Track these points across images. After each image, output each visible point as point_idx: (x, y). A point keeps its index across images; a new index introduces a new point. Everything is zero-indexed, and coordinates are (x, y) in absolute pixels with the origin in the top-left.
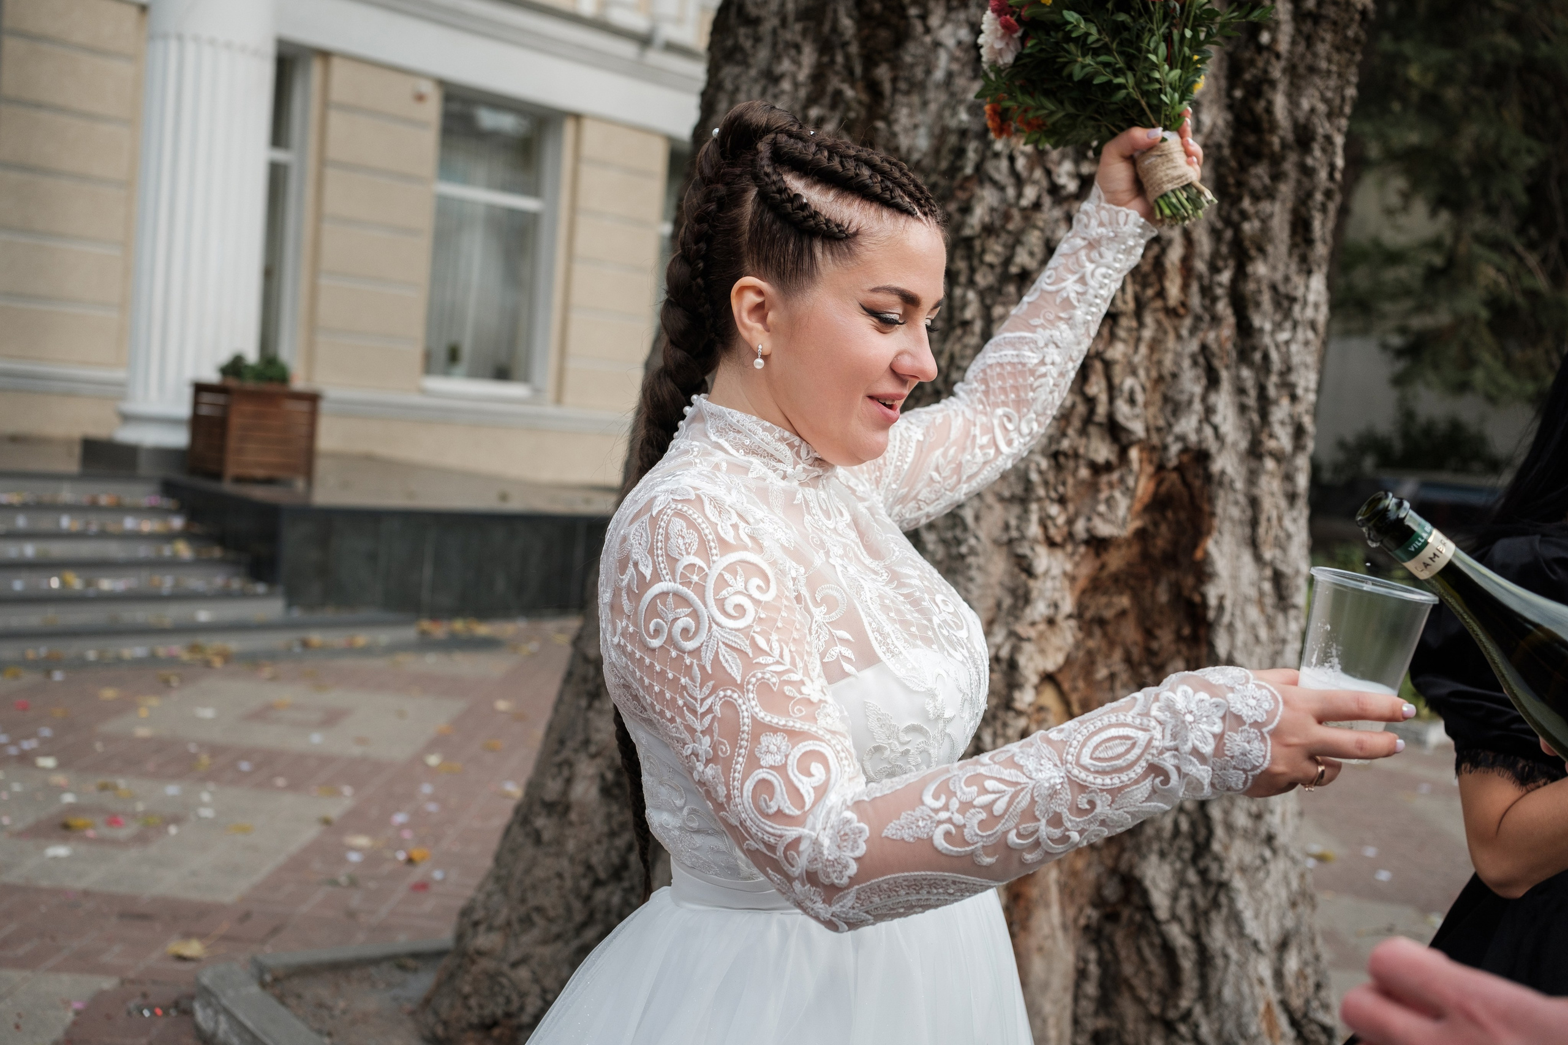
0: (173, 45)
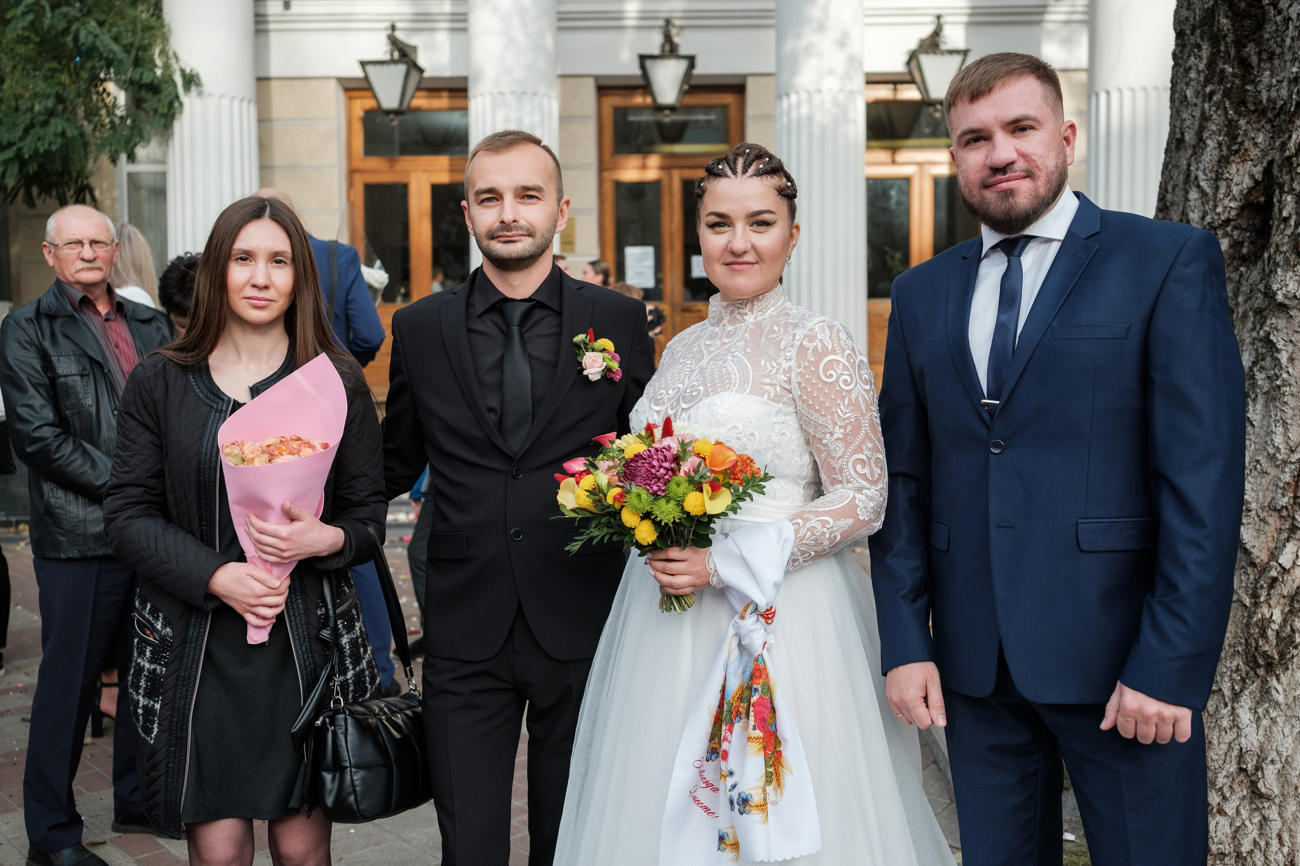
0: (1103, 97)
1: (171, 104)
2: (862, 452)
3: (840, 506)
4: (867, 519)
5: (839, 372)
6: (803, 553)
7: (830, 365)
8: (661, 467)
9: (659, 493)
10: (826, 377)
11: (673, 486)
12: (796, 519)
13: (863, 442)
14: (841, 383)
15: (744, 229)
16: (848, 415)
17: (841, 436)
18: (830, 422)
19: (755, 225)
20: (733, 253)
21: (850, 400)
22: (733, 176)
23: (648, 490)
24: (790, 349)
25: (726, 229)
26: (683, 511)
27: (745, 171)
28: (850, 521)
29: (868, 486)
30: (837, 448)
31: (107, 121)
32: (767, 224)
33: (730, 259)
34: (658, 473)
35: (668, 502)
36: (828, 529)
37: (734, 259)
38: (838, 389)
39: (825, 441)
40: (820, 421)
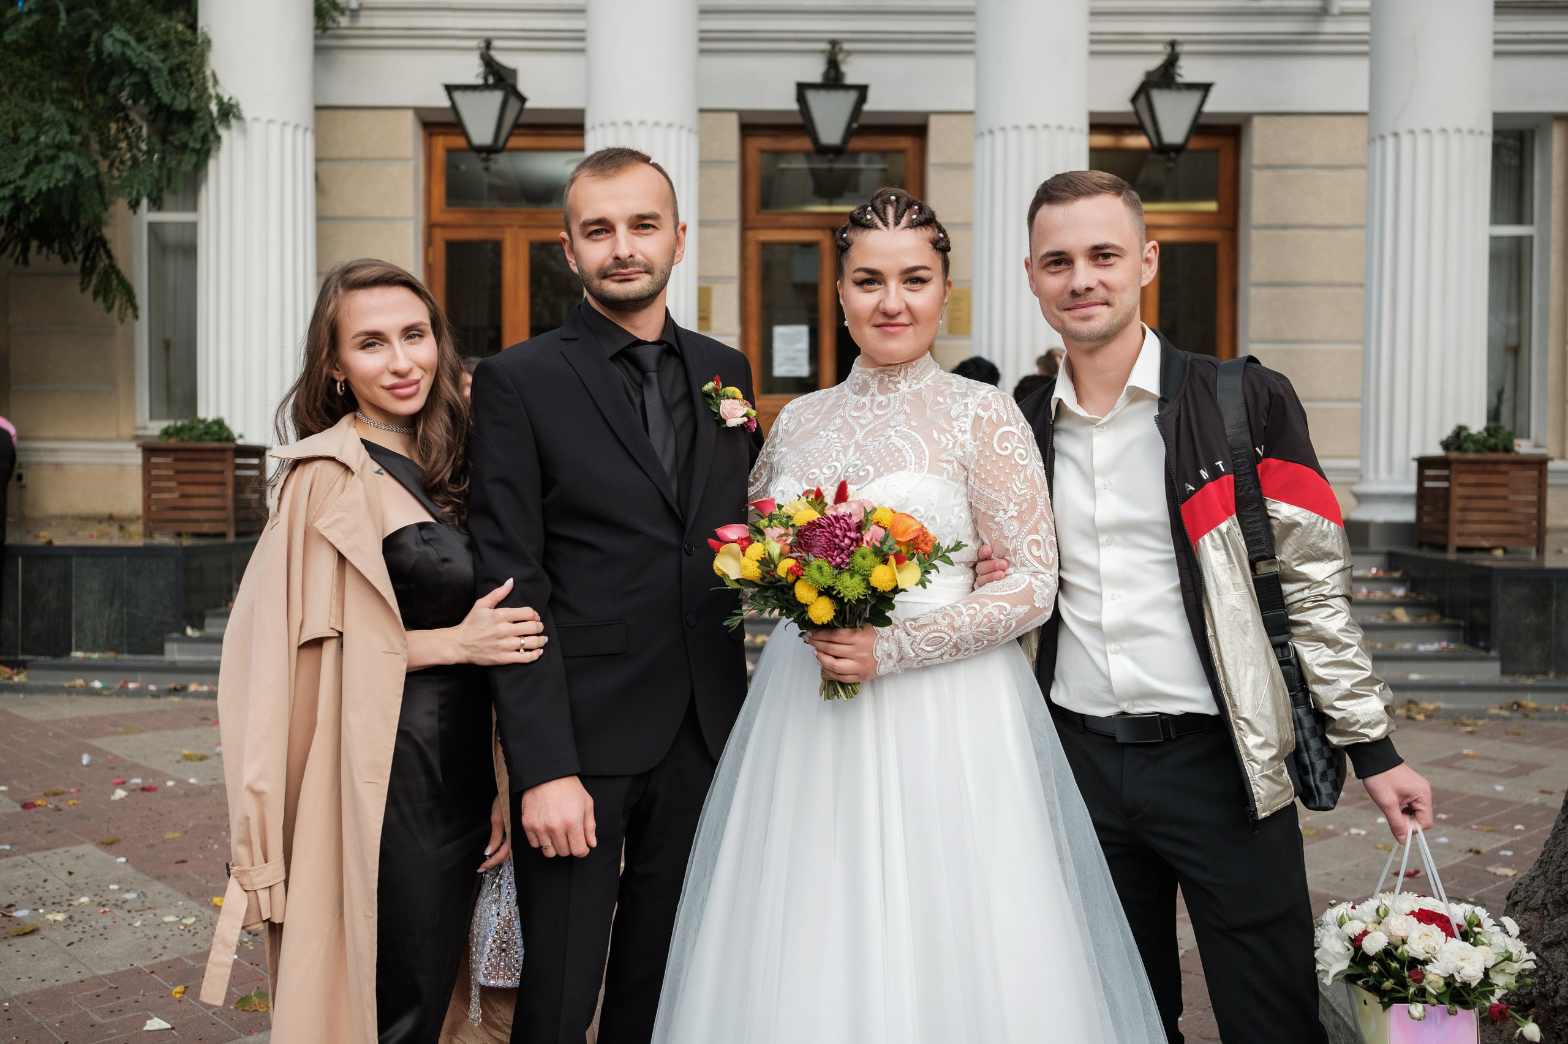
0: (1390, 141)
1: (205, 139)
2: (1037, 532)
3: (1017, 590)
4: (1041, 607)
5: (1015, 445)
6: (977, 640)
7: (1005, 436)
8: (845, 536)
9: (842, 566)
10: (1001, 449)
11: (858, 559)
12: (972, 603)
13: (1038, 522)
14: (1016, 456)
15: (898, 287)
16: (1023, 491)
17: (1015, 514)
18: (1004, 498)
19: (909, 283)
20: (885, 314)
21: (1026, 475)
22: (884, 228)
23: (829, 562)
24: (965, 419)
25: (876, 286)
26: (869, 586)
27: (897, 223)
28: (1027, 608)
29: (1042, 569)
30: (1011, 528)
31: (128, 155)
32: (922, 281)
33: (881, 320)
34: (842, 544)
35: (852, 576)
36: (1005, 616)
37: (886, 320)
38: (1013, 463)
39: (997, 519)
40: (993, 497)
